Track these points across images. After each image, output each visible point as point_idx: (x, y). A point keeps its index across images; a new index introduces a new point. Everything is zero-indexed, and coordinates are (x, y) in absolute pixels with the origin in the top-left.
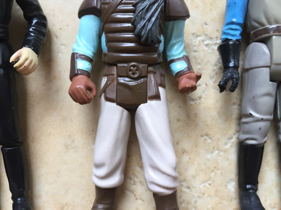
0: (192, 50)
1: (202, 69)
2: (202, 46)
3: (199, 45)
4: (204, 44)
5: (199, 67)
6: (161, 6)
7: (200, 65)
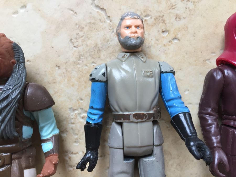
0: (70, 122)
1: (79, 139)
2: (78, 119)
3: (76, 118)
4: (80, 117)
5: (76, 137)
6: (14, 108)
7: (78, 135)
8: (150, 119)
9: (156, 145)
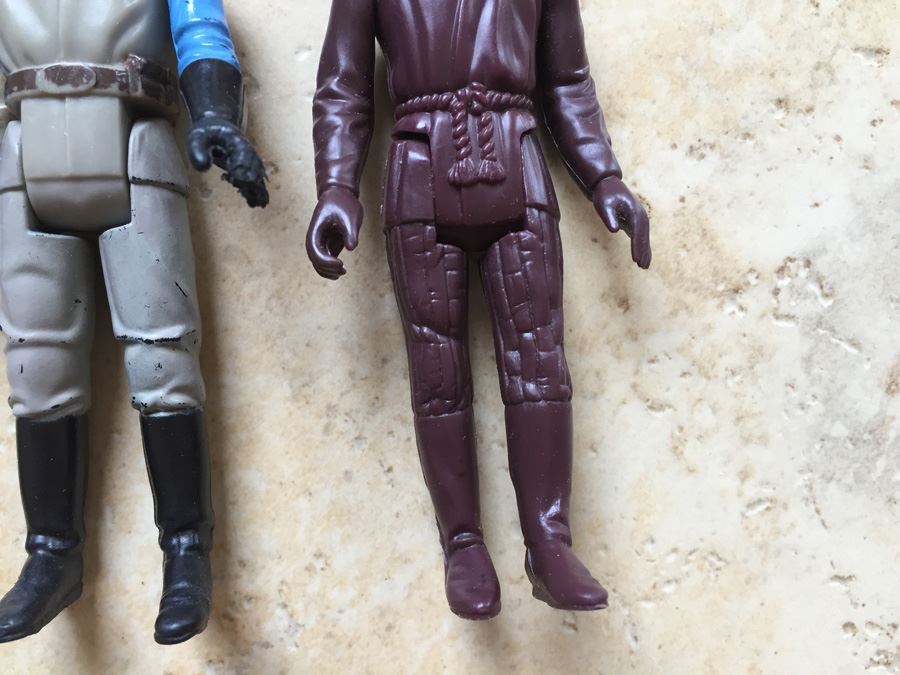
8: (106, 87)
9: (134, 178)
